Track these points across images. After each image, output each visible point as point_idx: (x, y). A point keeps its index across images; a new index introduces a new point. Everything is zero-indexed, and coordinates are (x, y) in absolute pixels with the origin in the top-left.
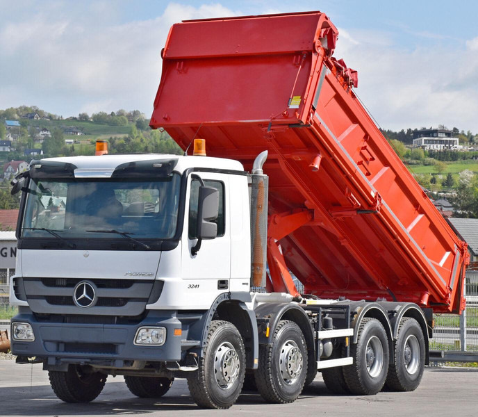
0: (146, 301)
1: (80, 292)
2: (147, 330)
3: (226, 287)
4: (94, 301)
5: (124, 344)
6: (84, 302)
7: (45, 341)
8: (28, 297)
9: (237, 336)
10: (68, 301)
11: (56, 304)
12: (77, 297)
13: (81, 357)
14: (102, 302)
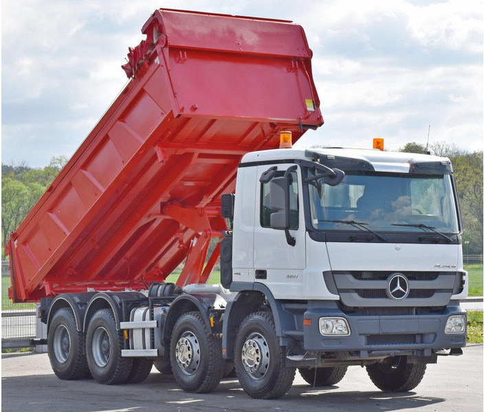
0: (451, 291)
1: (394, 285)
4: (407, 292)
6: (399, 294)
7: (359, 334)
8: (339, 291)
10: (382, 294)
11: (368, 297)
12: (391, 290)
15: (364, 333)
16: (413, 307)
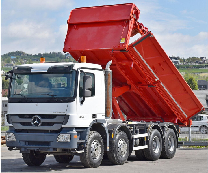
0: (62, 123)
1: (34, 120)
2: (63, 136)
3: (96, 117)
4: (40, 124)
5: (53, 142)
6: (36, 124)
7: (20, 141)
8: (13, 123)
9: (100, 137)
10: (29, 124)
12: (33, 122)
13: (35, 147)
14: (44, 124)
15: (23, 140)
16: (49, 130)
